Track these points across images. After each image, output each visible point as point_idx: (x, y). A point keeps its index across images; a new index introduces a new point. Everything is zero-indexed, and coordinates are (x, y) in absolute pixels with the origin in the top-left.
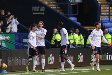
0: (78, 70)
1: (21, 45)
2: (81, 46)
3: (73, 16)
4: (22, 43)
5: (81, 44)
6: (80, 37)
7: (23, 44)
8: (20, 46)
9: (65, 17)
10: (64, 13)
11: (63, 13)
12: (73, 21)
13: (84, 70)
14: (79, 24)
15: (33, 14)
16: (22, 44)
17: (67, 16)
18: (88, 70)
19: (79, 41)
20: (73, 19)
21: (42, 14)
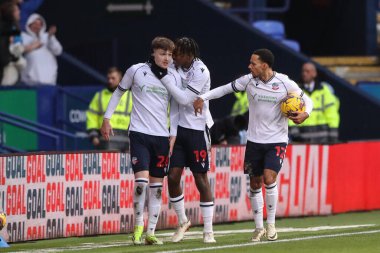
0: (291, 229)
1: (61, 135)
2: (324, 134)
3: (270, 17)
4: (65, 126)
5: (327, 125)
6: (323, 96)
7: (68, 131)
8: (57, 137)
9: (237, 19)
10: (234, 6)
11: (229, 5)
12: (269, 35)
13: (315, 229)
14: (294, 46)
15: (107, 12)
16: (64, 132)
17: (245, 16)
18: (333, 232)
19: (320, 113)
20: (270, 28)
21: (144, 11)
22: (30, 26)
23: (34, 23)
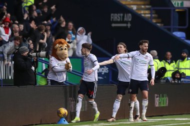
3: (180, 30)
11: (163, 25)
17: (169, 30)
20: (179, 35)
21: (127, 27)
22: (79, 32)
23: (80, 30)
